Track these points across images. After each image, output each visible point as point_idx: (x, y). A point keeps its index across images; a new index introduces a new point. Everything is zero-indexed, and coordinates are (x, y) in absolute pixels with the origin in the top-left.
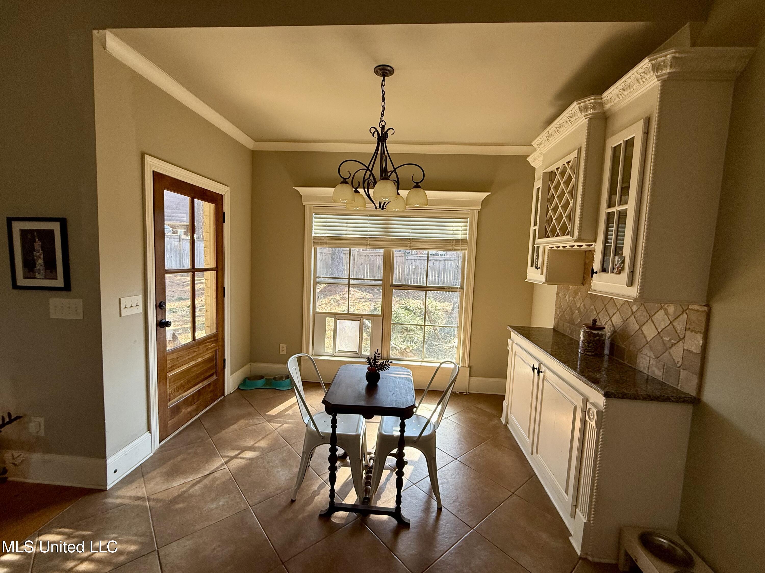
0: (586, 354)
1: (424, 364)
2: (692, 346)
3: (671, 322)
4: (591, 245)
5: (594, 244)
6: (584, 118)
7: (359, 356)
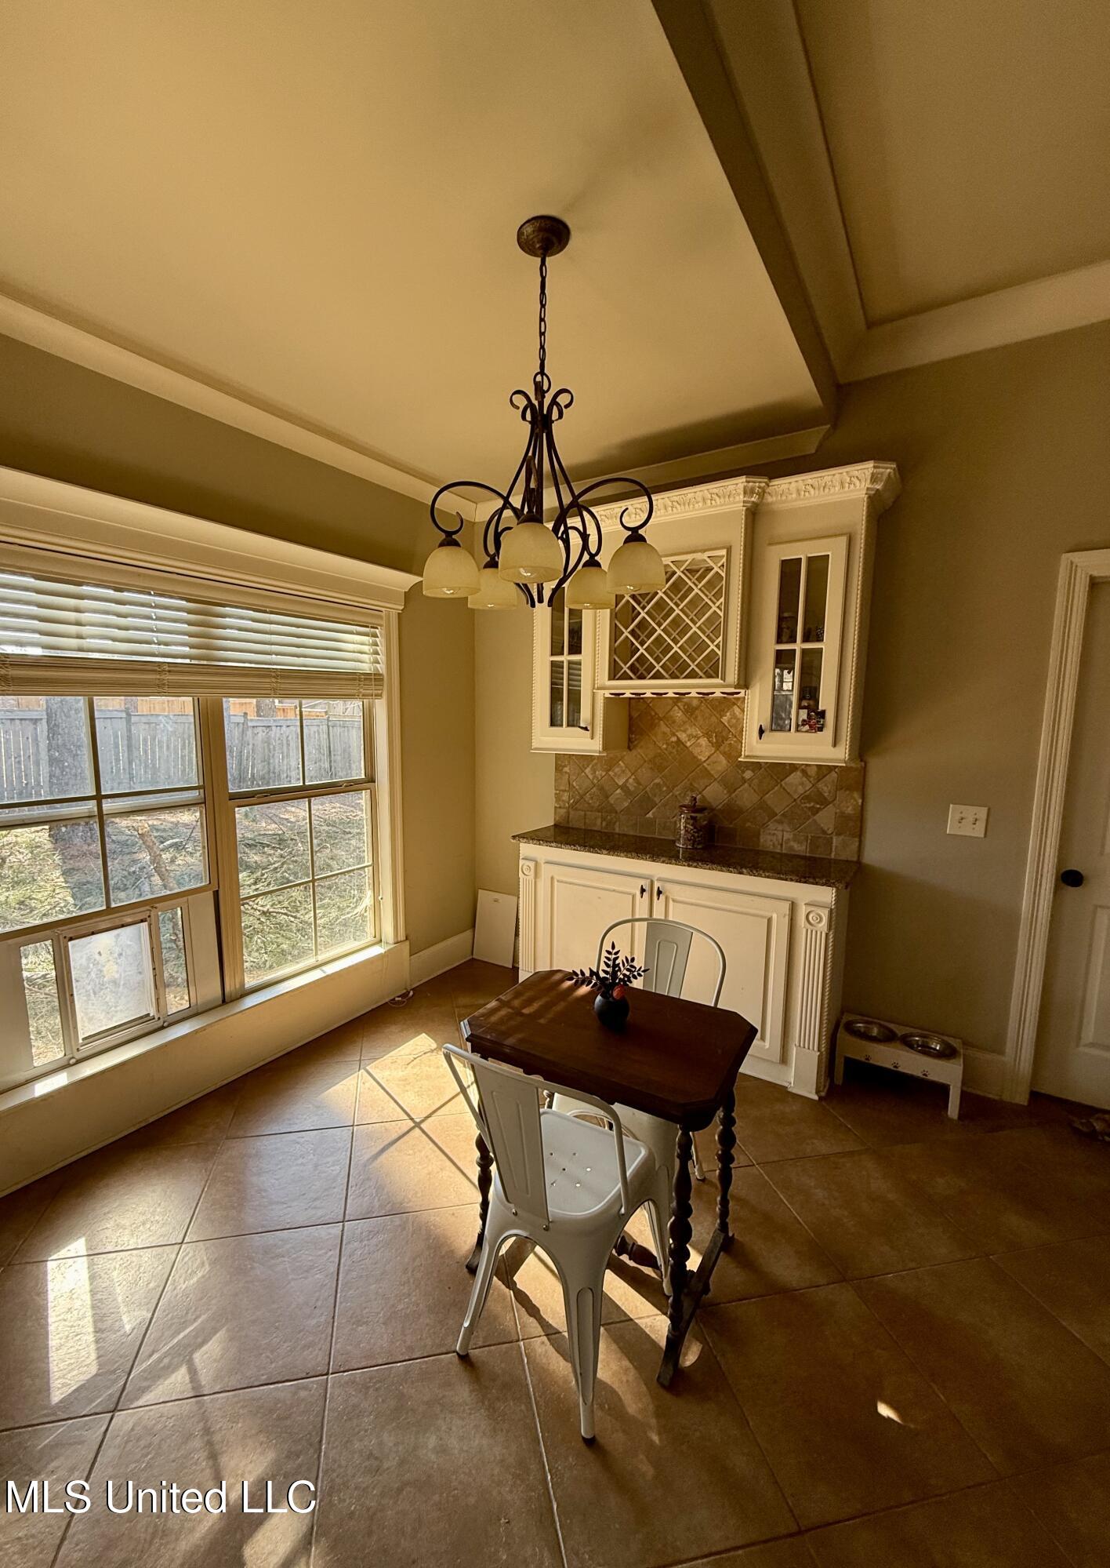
0: (696, 848)
1: (330, 969)
2: (848, 807)
3: (813, 785)
4: (739, 693)
5: (743, 691)
6: (742, 504)
7: (160, 1023)
